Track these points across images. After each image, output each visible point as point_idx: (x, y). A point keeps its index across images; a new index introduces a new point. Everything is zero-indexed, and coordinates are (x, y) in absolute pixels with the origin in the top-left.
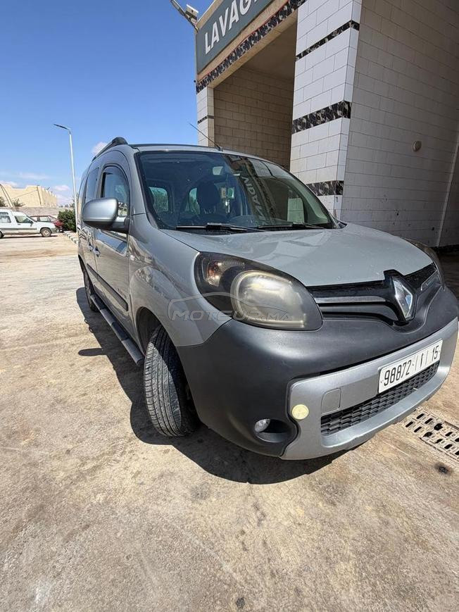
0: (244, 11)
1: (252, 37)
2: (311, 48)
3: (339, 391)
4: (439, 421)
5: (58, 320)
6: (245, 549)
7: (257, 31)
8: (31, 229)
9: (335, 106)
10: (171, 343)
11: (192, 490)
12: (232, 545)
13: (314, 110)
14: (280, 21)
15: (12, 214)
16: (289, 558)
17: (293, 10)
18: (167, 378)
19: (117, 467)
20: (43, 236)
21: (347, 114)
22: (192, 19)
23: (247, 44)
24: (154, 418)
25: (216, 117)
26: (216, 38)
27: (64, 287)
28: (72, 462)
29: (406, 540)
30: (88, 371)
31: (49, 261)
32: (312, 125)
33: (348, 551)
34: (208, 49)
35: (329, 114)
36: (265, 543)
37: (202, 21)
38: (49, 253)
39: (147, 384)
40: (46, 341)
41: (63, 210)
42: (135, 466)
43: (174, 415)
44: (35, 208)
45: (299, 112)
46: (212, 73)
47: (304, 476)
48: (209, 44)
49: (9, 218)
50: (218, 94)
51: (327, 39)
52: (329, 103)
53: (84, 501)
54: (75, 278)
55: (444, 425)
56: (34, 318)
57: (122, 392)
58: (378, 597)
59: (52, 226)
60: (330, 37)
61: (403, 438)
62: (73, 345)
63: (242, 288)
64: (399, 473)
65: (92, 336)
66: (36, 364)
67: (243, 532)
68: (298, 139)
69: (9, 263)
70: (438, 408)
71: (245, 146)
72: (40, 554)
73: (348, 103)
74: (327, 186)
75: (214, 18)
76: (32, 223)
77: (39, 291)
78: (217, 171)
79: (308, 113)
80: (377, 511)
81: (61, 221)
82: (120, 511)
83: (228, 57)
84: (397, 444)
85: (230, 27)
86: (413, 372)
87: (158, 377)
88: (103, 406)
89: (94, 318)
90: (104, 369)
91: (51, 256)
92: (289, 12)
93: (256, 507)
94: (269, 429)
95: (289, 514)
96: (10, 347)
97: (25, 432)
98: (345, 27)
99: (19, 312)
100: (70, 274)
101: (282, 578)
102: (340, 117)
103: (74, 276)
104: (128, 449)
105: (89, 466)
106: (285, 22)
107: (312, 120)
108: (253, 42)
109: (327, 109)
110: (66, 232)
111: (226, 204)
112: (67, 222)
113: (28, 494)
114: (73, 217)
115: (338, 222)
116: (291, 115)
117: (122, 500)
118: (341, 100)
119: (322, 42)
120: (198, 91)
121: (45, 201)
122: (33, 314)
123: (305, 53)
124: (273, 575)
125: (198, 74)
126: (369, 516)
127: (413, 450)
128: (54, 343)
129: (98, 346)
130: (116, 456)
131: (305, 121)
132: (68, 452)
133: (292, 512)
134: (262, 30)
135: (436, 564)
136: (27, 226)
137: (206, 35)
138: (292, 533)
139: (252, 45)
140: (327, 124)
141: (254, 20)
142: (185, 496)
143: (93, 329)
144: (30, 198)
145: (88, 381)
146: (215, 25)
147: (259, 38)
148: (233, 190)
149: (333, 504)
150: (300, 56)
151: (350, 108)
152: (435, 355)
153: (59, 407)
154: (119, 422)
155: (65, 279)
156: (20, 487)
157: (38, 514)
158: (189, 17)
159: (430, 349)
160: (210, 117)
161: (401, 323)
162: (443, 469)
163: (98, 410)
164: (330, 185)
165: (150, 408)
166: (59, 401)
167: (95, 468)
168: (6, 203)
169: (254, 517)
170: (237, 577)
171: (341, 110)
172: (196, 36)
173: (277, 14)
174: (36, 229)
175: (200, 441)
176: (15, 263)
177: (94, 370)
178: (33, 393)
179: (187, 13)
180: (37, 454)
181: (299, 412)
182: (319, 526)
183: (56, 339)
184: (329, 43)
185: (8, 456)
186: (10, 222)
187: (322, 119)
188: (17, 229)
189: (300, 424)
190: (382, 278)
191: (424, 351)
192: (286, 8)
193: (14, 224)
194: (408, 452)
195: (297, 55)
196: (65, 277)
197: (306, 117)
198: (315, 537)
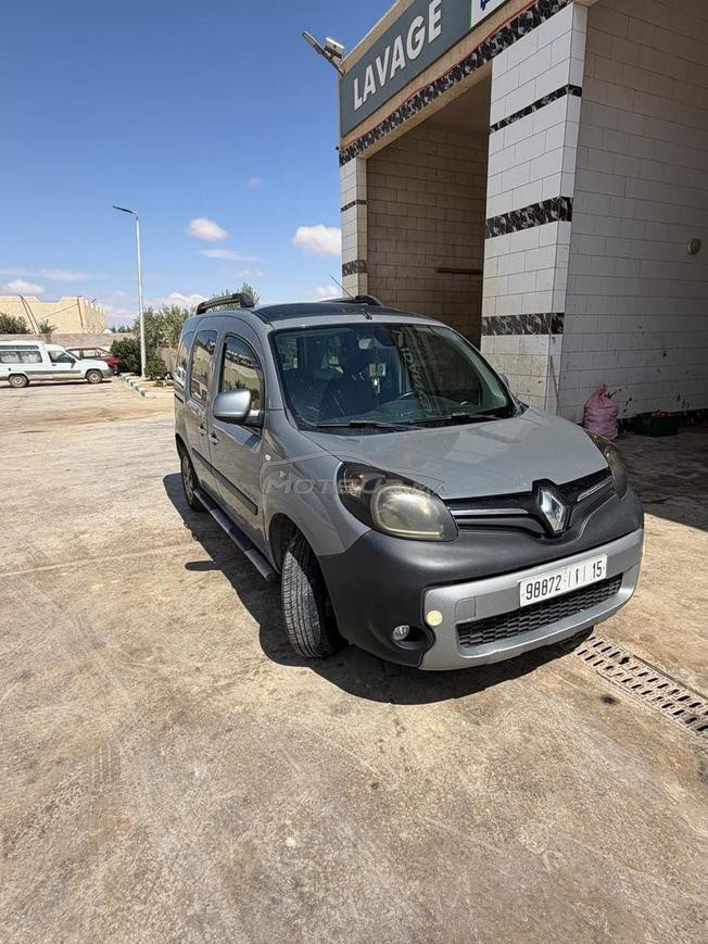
0: (413, 54)
1: (425, 92)
2: (513, 117)
3: (473, 601)
4: (627, 655)
5: (150, 523)
6: (382, 752)
7: (432, 84)
8: (72, 372)
9: (547, 203)
10: (312, 552)
11: (331, 707)
12: (370, 748)
13: (517, 207)
14: (466, 74)
15: (44, 348)
16: (424, 760)
17: (485, 61)
18: (307, 590)
19: (252, 685)
20: (89, 383)
21: (566, 215)
22: (335, 59)
23: (418, 102)
24: (292, 632)
25: (370, 202)
26: (370, 88)
27: (145, 473)
28: (203, 679)
29: (543, 753)
30: (202, 588)
31: (111, 429)
32: (515, 229)
33: (483, 757)
34: (358, 103)
35: (540, 213)
36: (402, 749)
37: (349, 60)
38: (105, 414)
39: (286, 595)
40: (140, 550)
41: (120, 338)
42: (271, 685)
43: (314, 629)
44: (75, 335)
45: (495, 208)
46: (365, 137)
47: (452, 700)
48: (361, 95)
49: (39, 353)
50: (373, 168)
51: (534, 108)
52: (539, 198)
53: (223, 710)
54: (157, 457)
55: (631, 660)
56: (118, 520)
57: (246, 613)
58: (501, 788)
59: (103, 366)
60: (539, 104)
61: (575, 671)
62: (176, 556)
63: (383, 499)
64: (558, 701)
65: (198, 546)
66: (138, 579)
67: (381, 741)
68: (495, 246)
69: (54, 434)
70: (632, 640)
71: (417, 242)
72: (190, 746)
73: (567, 199)
74: (539, 320)
75: (369, 58)
76: (73, 362)
77: (111, 480)
78: (364, 344)
79: (508, 211)
80: (521, 731)
81: (117, 356)
82: (260, 720)
83: (389, 118)
84: (566, 676)
85: (392, 74)
86: (565, 588)
87: (296, 589)
88: (227, 628)
89: (195, 519)
90: (220, 587)
91: (112, 420)
92: (480, 63)
93: (397, 723)
94: (409, 638)
95: (430, 729)
96: (98, 557)
97: (148, 651)
98: (560, 93)
99: (93, 509)
100: (148, 451)
101: (416, 773)
102: (555, 220)
103: (153, 455)
104: (261, 669)
105: (222, 682)
106: (473, 77)
107: (514, 221)
108: (426, 99)
109: (536, 206)
110: (124, 375)
111: (376, 383)
112: (126, 357)
113: (166, 703)
114: (136, 351)
115: (519, 403)
116: (484, 212)
117: (261, 711)
118: (557, 195)
119: (528, 111)
120: (342, 164)
121: (88, 321)
122: (114, 514)
123: (503, 124)
124: (406, 770)
125: (343, 136)
126: (513, 734)
127: (583, 682)
128: (152, 552)
129: (208, 558)
130: (250, 675)
131: (504, 221)
132: (198, 669)
133: (433, 728)
134: (440, 84)
135: (566, 770)
136: (66, 366)
137: (356, 81)
138: (430, 743)
139: (425, 104)
140: (536, 229)
141: (428, 67)
142: (324, 711)
143: (198, 536)
144: (66, 318)
145: (204, 600)
146: (369, 70)
147: (436, 95)
148: (384, 366)
149: (478, 724)
150: (496, 127)
151: (570, 206)
152: (598, 572)
153: (177, 626)
154: (247, 643)
155: (144, 460)
156: (156, 697)
157: (181, 718)
158: (329, 55)
159: (590, 564)
160: (360, 202)
161: (550, 536)
162: (609, 700)
163: (223, 631)
164: (542, 319)
165: (288, 620)
166: (177, 621)
167: (229, 685)
168: (29, 327)
169: (394, 730)
170: (374, 770)
171: (558, 209)
172: (340, 81)
173: (462, 63)
174: (79, 372)
175: (341, 665)
176: (61, 432)
177: (210, 586)
178: (142, 611)
179: (327, 48)
180: (165, 670)
181: (434, 618)
182: (459, 739)
183: (153, 547)
184: (537, 113)
185: (135, 670)
186: (41, 361)
187: (529, 221)
188: (51, 373)
189: (435, 630)
190: (530, 489)
191: (580, 566)
192: (475, 57)
193: (47, 365)
194: (575, 684)
195: (492, 123)
196: (142, 456)
197: (505, 216)
198: (453, 746)
